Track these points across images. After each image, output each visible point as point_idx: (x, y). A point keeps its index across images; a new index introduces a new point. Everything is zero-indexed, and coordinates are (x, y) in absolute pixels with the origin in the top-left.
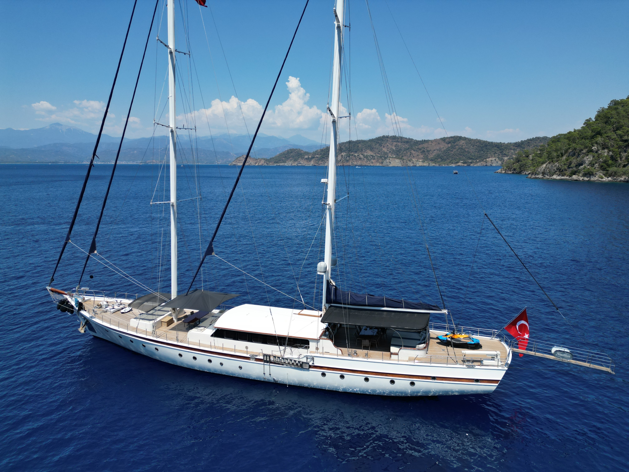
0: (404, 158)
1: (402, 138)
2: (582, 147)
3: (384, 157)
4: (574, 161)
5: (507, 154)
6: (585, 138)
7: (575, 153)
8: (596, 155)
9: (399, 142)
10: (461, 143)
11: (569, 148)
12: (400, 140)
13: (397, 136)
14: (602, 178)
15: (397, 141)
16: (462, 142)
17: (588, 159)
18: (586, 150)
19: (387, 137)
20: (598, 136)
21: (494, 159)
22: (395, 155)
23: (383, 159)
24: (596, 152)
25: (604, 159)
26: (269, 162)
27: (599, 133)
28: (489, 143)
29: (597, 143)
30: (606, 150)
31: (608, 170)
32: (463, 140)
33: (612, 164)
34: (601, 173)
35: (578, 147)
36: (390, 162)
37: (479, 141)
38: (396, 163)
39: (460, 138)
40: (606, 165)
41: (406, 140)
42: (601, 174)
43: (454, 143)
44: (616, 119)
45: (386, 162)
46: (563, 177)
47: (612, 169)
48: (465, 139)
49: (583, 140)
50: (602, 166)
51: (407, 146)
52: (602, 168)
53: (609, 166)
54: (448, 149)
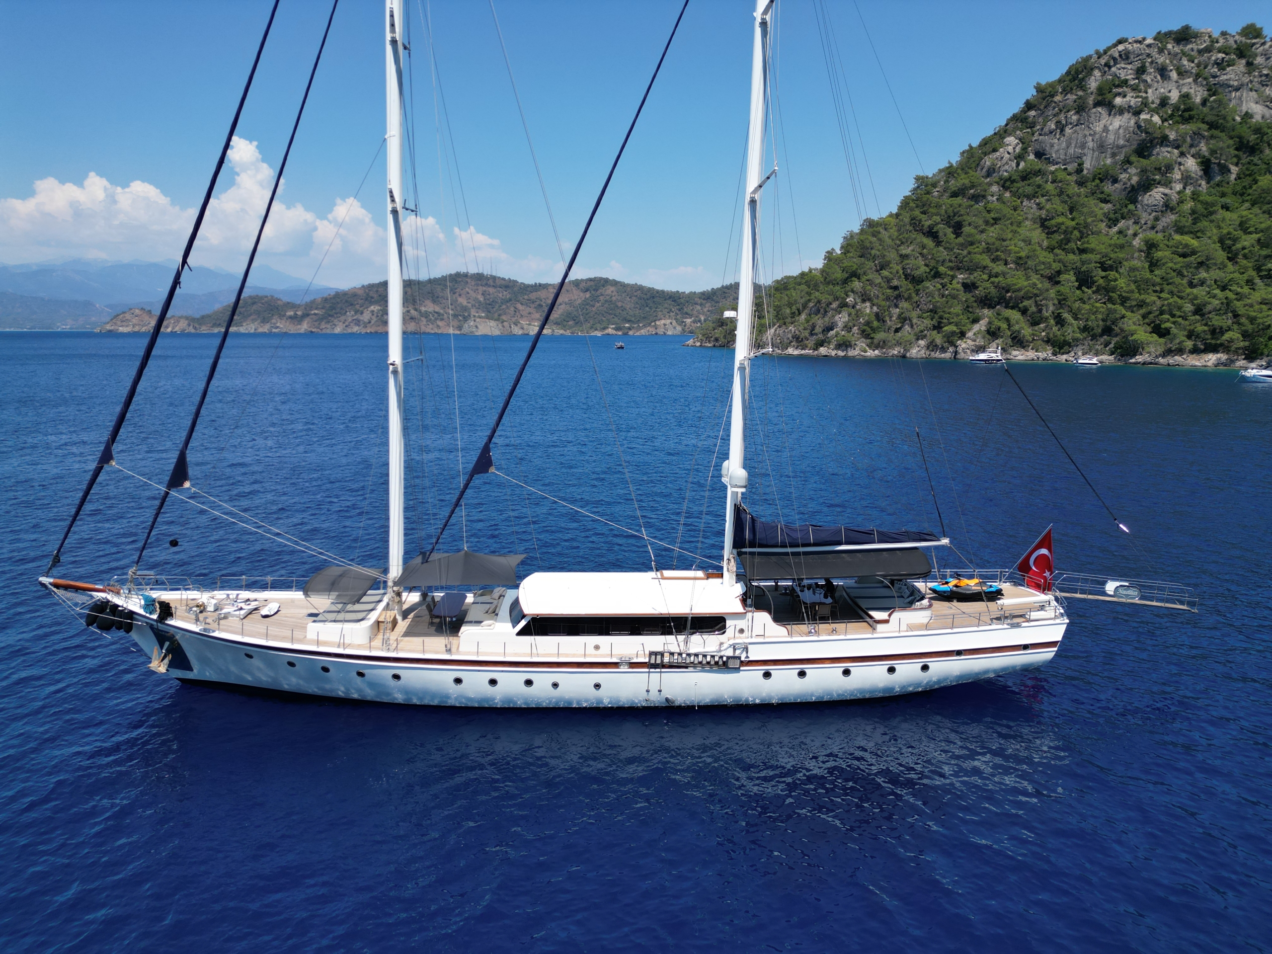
0: (504, 317)
1: (494, 278)
2: (831, 298)
3: (462, 315)
4: (820, 323)
5: (690, 312)
6: (834, 283)
7: (820, 309)
8: (853, 311)
9: (489, 286)
10: (609, 292)
11: (809, 300)
12: (491, 282)
13: (485, 273)
14: (866, 351)
15: (487, 284)
16: (610, 290)
17: (842, 319)
18: (837, 303)
19: (466, 275)
20: (853, 279)
21: (668, 321)
22: (483, 312)
23: (460, 321)
24: (853, 307)
25: (866, 318)
26: (200, 324)
27: (855, 275)
28: (658, 291)
29: (853, 291)
30: (868, 304)
31: (872, 338)
32: (612, 285)
33: (878, 328)
34: (863, 342)
35: (824, 298)
36: (477, 327)
37: (640, 288)
38: (488, 328)
39: (605, 282)
40: (869, 329)
41: (503, 282)
42: (864, 345)
43: (596, 290)
44: (879, 250)
45: (469, 327)
46: (803, 352)
47: (880, 336)
48: (615, 283)
49: (831, 286)
50: (863, 331)
51: (506, 295)
52: (865, 335)
53: (874, 330)
54: (585, 303)
